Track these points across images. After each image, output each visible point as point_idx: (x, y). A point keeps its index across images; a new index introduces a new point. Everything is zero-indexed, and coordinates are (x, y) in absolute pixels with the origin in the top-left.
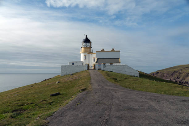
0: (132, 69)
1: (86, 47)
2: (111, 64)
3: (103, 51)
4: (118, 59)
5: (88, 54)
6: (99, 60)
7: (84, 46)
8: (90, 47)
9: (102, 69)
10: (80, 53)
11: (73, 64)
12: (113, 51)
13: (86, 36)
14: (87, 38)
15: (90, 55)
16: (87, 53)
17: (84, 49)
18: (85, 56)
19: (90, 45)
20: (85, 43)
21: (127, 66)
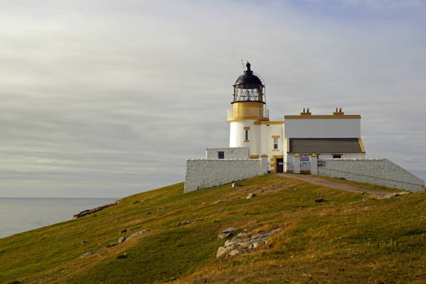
0: (404, 170)
1: (249, 101)
2: (335, 157)
3: (306, 115)
4: (357, 140)
5: (255, 123)
6: (295, 143)
7: (242, 99)
8: (261, 102)
9: (314, 170)
10: (228, 120)
11: (221, 155)
12: (339, 115)
13: (248, 65)
14: (249, 72)
15: (263, 126)
16: (251, 123)
17: (241, 109)
18: (247, 129)
19: (261, 94)
20: (244, 88)
21: (388, 162)
